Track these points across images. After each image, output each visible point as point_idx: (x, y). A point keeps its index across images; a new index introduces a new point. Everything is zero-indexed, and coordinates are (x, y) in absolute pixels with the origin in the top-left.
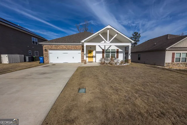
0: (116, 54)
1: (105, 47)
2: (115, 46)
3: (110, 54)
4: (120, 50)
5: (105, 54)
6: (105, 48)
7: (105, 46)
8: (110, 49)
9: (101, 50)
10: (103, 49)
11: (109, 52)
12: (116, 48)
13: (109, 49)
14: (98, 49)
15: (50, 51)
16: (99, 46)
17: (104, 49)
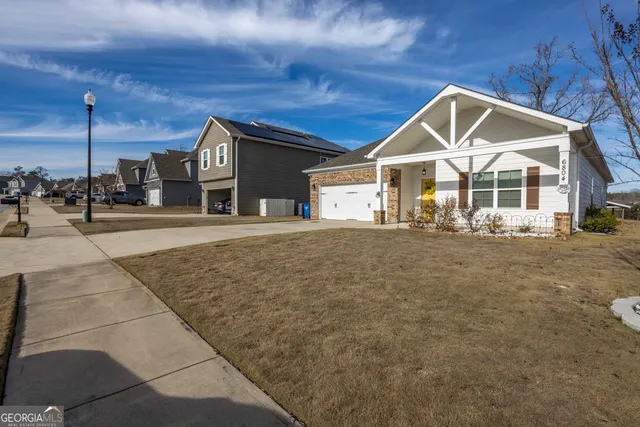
0: (524, 190)
1: (471, 163)
2: (519, 152)
3: (496, 191)
4: (546, 170)
5: (470, 192)
6: (471, 168)
7: (471, 158)
8: (495, 168)
9: (456, 177)
10: (462, 174)
11: (490, 184)
12: (524, 164)
13: (488, 170)
14: (444, 173)
15: (324, 190)
16: (447, 161)
17: (467, 170)
